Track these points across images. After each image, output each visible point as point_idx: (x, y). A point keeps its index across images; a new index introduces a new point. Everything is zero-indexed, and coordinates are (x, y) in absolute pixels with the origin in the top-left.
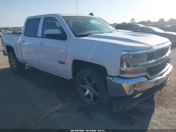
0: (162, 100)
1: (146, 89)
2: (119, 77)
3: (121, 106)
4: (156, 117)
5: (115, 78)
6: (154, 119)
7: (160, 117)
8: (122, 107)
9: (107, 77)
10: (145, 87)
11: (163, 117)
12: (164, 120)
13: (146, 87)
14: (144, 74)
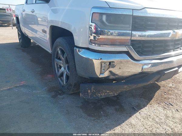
0: (165, 98)
1: (130, 74)
2: (88, 49)
3: (89, 91)
4: (139, 117)
5: (83, 50)
6: (135, 118)
7: (147, 117)
8: (90, 93)
9: (75, 48)
10: (127, 70)
11: (150, 120)
12: (150, 123)
13: (129, 70)
14: (124, 49)
